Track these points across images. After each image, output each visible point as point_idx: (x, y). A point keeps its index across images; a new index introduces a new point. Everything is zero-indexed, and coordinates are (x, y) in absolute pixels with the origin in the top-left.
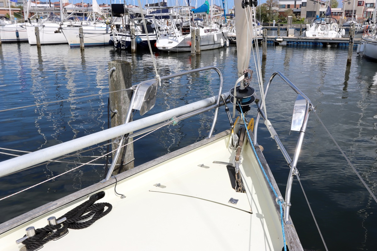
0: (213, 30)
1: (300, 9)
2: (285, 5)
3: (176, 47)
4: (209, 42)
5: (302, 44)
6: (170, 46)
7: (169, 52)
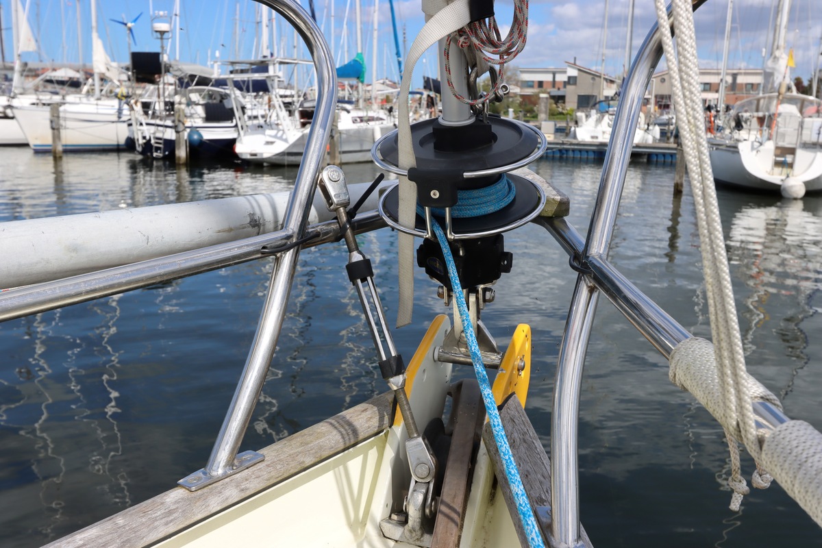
0: (371, 119)
1: (564, 89)
2: (533, 82)
3: (283, 154)
4: (361, 145)
5: (571, 154)
6: (267, 152)
7: (265, 164)
